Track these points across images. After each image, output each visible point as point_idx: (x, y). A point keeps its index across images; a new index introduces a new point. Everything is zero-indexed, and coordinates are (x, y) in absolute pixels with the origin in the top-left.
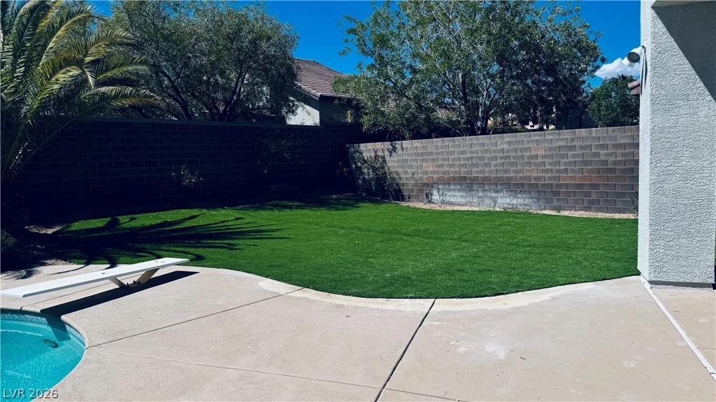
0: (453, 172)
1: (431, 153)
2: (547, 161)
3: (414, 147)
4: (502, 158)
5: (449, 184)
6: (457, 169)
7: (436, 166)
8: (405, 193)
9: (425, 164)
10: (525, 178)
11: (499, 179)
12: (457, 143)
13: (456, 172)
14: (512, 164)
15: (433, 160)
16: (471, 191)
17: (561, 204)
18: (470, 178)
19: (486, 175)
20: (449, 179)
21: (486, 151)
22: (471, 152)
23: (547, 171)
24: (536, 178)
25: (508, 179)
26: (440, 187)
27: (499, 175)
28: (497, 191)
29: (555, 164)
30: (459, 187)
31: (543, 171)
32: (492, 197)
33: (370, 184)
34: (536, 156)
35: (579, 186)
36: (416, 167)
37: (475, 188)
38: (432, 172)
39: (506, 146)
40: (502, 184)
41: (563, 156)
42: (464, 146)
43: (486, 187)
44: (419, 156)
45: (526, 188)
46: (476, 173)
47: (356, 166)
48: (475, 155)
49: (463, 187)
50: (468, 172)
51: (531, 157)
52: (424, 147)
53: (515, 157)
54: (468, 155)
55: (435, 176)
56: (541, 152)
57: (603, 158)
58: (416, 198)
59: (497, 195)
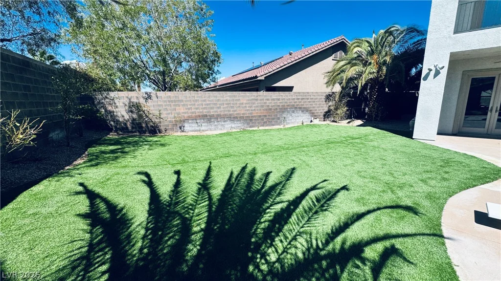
0: (198, 112)
1: (182, 101)
2: (247, 105)
3: (167, 97)
4: (226, 104)
7: (186, 109)
9: (177, 108)
10: (238, 114)
11: (225, 115)
13: (201, 112)
14: (232, 107)
15: (184, 105)
19: (219, 113)
20: (196, 116)
23: (248, 110)
24: (243, 114)
25: (230, 115)
28: (225, 121)
29: (251, 107)
30: (203, 121)
32: (222, 125)
34: (243, 104)
35: (260, 116)
36: (170, 110)
37: (213, 120)
38: (183, 113)
39: (228, 98)
40: (227, 118)
41: (254, 103)
42: (205, 97)
44: (172, 102)
45: (239, 119)
46: (213, 112)
48: (212, 102)
50: (208, 112)
51: (240, 104)
52: (176, 97)
53: (233, 104)
54: (208, 102)
55: (186, 115)
56: (245, 102)
58: (171, 130)
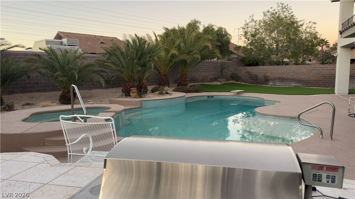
0: (277, 76)
1: (270, 70)
3: (264, 68)
4: (293, 72)
7: (271, 74)
9: (267, 73)
10: (300, 78)
16: (282, 82)
18: (282, 78)
19: (288, 77)
20: (275, 78)
21: (288, 70)
23: (307, 76)
24: (303, 78)
25: (295, 78)
26: (272, 80)
27: (292, 77)
29: (309, 74)
30: (279, 80)
40: (293, 80)
44: (265, 71)
46: (284, 76)
48: (285, 71)
51: (302, 72)
52: (267, 68)
53: (297, 72)
54: (282, 71)
55: (271, 77)
56: (305, 71)
57: (323, 73)
59: (291, 83)
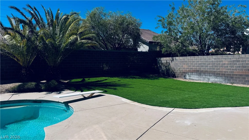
0: (194, 68)
1: (186, 62)
2: (229, 66)
3: (180, 59)
4: (212, 64)
5: (192, 73)
6: (196, 67)
7: (188, 66)
8: (176, 75)
9: (184, 65)
10: (220, 72)
11: (211, 71)
12: (196, 58)
13: (195, 69)
14: (216, 66)
15: (187, 64)
16: (200, 75)
17: (234, 81)
18: (200, 71)
19: (206, 70)
20: (193, 71)
21: (206, 62)
22: (200, 62)
23: (229, 69)
24: (224, 72)
25: (214, 71)
26: (189, 74)
27: (211, 70)
28: (210, 76)
29: (232, 67)
30: (196, 74)
31: (227, 69)
32: (208, 78)
33: (164, 72)
34: (225, 64)
36: (181, 66)
37: (202, 74)
38: (186, 68)
39: (213, 60)
40: (212, 73)
41: (235, 64)
42: (198, 59)
43: (206, 74)
44: (182, 62)
45: (221, 75)
46: (202, 69)
47: (160, 65)
48: (202, 63)
49: (198, 74)
50: (200, 69)
51: (222, 64)
52: (184, 59)
53: (217, 64)
54: (200, 63)
55: (188, 70)
56: (227, 63)
58: (180, 77)
59: (210, 77)
